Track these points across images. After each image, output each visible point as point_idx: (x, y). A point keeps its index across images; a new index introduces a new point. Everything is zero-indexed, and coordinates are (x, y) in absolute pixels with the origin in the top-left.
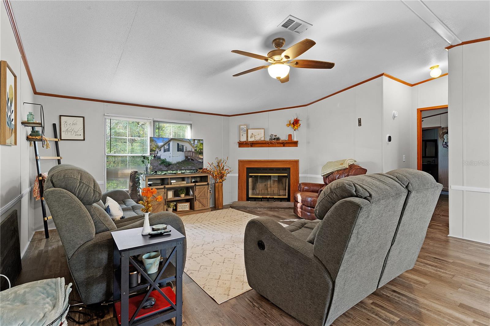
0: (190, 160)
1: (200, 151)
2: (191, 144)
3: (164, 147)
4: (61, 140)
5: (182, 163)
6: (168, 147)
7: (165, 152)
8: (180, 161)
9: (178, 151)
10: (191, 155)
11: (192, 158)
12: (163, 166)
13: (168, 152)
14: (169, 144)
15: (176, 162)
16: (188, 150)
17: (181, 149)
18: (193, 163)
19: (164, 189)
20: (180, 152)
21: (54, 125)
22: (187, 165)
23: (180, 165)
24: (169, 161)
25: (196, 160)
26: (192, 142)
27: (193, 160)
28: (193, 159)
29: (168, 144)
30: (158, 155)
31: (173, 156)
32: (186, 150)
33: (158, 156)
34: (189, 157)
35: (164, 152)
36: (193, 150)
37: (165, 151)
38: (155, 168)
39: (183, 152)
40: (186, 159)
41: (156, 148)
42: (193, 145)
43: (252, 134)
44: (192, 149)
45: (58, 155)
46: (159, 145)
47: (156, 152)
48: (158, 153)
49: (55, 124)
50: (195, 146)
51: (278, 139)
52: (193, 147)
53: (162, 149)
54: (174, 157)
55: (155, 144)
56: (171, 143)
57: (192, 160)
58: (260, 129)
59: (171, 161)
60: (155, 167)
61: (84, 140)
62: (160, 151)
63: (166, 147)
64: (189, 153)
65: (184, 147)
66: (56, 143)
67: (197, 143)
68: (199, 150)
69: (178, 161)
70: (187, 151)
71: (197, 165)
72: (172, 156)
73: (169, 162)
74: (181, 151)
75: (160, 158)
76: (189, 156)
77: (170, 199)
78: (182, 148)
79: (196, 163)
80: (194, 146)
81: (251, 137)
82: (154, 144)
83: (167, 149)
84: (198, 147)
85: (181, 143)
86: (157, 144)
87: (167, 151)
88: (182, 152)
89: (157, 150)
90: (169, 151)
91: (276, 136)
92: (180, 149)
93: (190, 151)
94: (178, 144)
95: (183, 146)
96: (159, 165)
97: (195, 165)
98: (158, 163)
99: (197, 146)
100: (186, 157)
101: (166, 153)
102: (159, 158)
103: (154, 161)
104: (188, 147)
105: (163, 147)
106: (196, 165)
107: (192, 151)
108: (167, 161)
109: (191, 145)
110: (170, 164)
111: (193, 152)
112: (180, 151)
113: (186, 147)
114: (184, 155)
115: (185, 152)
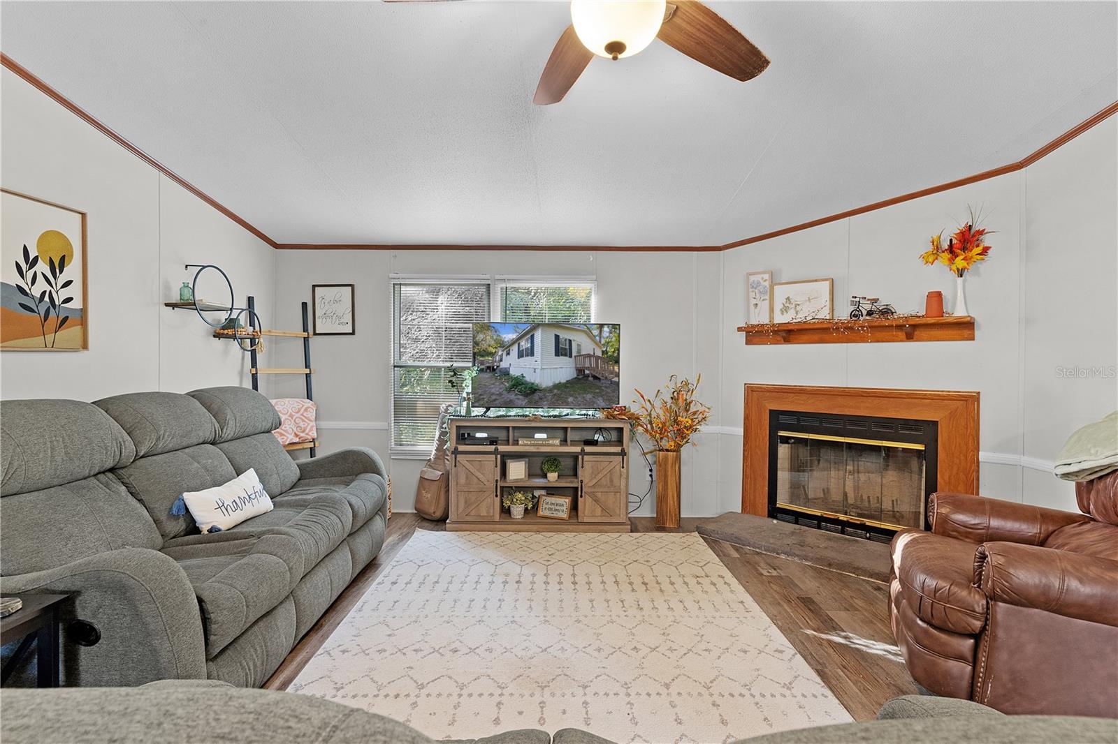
0: (591, 379)
2: (592, 338)
3: (519, 344)
4: (315, 334)
5: (566, 389)
6: (529, 345)
7: (523, 356)
8: (563, 381)
9: (557, 354)
10: (593, 365)
11: (594, 374)
12: (516, 395)
13: (530, 357)
14: (532, 337)
15: (551, 384)
16: (583, 353)
17: (566, 349)
18: (600, 388)
19: (494, 456)
20: (561, 357)
21: (304, 305)
22: (580, 394)
23: (560, 394)
24: (532, 381)
25: (606, 378)
26: (596, 332)
27: (599, 379)
28: (597, 375)
29: (529, 336)
30: (504, 365)
31: (542, 369)
32: (579, 351)
33: (501, 367)
34: (587, 372)
35: (519, 358)
36: (599, 353)
37: (520, 355)
38: (495, 400)
39: (571, 357)
40: (578, 375)
41: (496, 348)
42: (598, 338)
43: (788, 298)
44: (594, 349)
45: (307, 366)
46: (506, 340)
47: (498, 358)
48: (501, 360)
49: (306, 303)
50: (603, 341)
51: (887, 312)
52: (598, 344)
53: (515, 349)
54: (545, 371)
55: (495, 337)
56: (538, 335)
57: (595, 377)
58: (816, 281)
59: (537, 382)
60: (494, 397)
61: (353, 333)
62: (508, 354)
63: (525, 344)
64: (587, 359)
65: (573, 343)
66: (306, 340)
67: (608, 334)
68: (614, 352)
69: (557, 382)
70: (580, 356)
71: (609, 391)
72: (539, 367)
73: (533, 384)
74: (565, 355)
75: (508, 374)
76: (588, 369)
77: (516, 481)
78: (567, 347)
79: (606, 387)
80: (600, 342)
81: (785, 310)
82: (492, 337)
83: (527, 349)
84: (610, 344)
85: (564, 335)
86: (498, 336)
87: (527, 355)
88: (567, 358)
89: (500, 353)
90: (532, 354)
91: (876, 300)
92: (562, 349)
93: (589, 356)
94: (557, 337)
95: (570, 341)
96: (505, 393)
97: (604, 393)
98: (502, 386)
99: (608, 343)
100: (580, 371)
101: (526, 360)
102: (506, 373)
103: (492, 382)
104: (583, 344)
105: (517, 345)
106: (607, 393)
107: (594, 356)
108: (528, 380)
109: (593, 340)
110: (535, 390)
111: (597, 358)
112: (562, 355)
113: (579, 345)
114: (574, 366)
115: (575, 357)
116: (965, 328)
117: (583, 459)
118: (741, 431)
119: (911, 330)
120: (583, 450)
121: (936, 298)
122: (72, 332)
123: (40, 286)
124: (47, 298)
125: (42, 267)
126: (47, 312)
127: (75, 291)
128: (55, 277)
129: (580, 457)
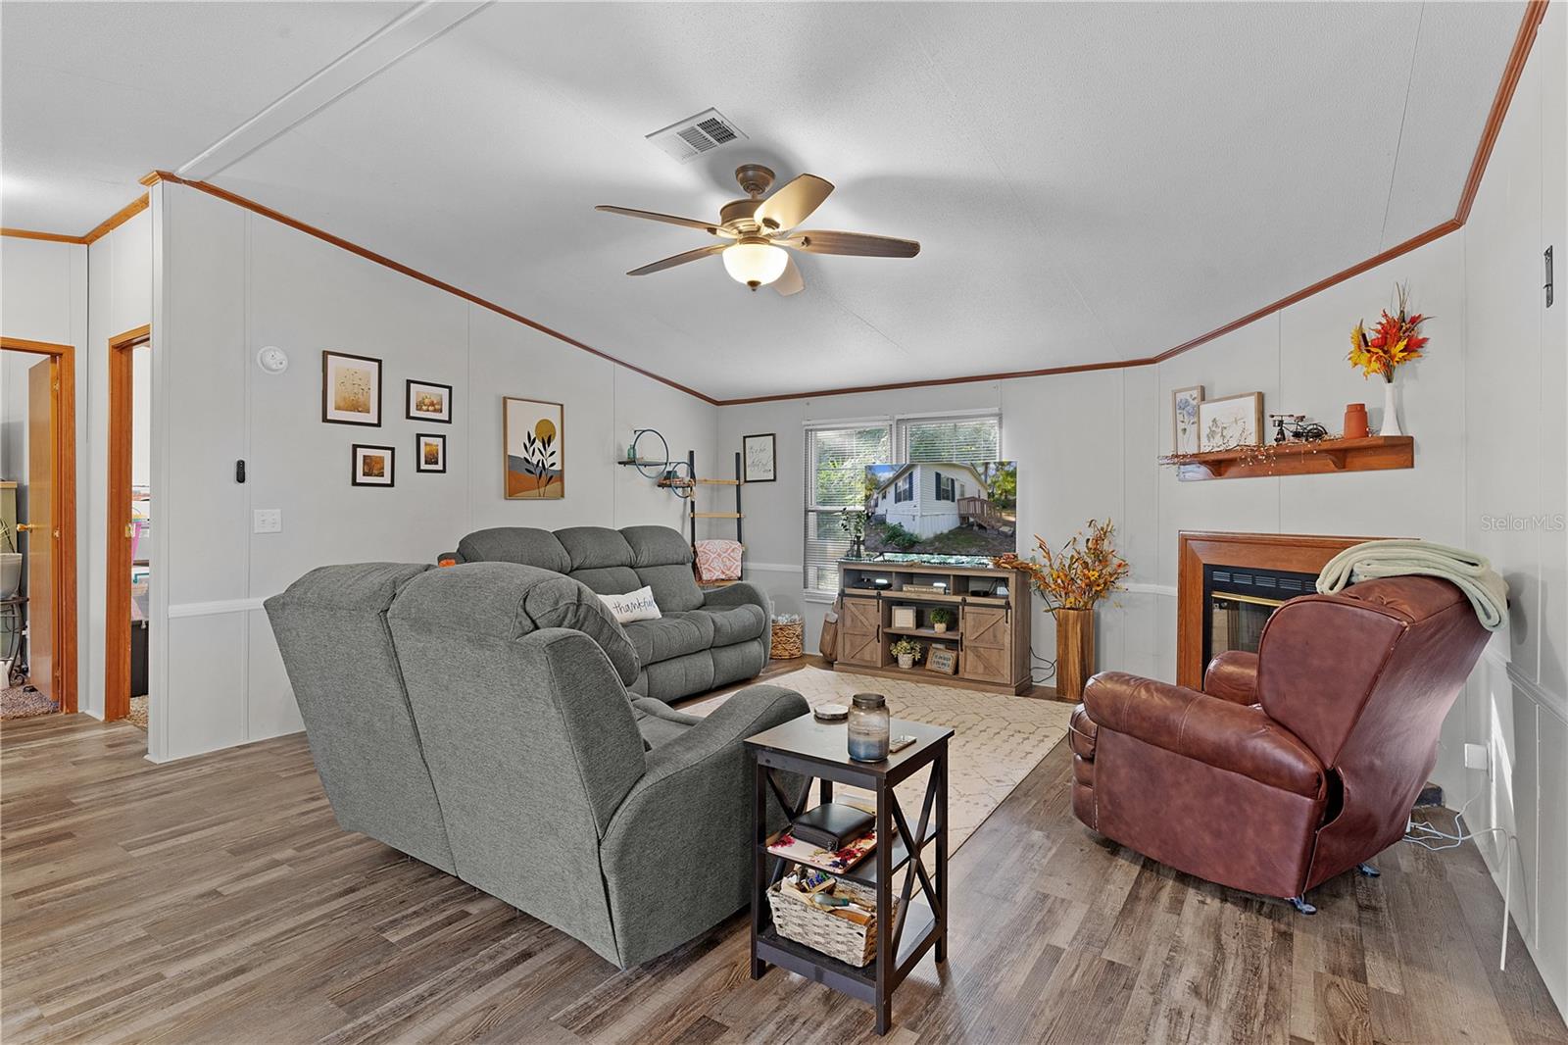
0: (976, 528)
1: (1003, 498)
2: (977, 476)
3: (896, 485)
5: (949, 539)
6: (907, 486)
7: (900, 500)
8: (946, 531)
9: (938, 498)
10: (978, 511)
11: (980, 522)
13: (908, 501)
14: (911, 476)
15: (932, 536)
16: (967, 496)
17: (948, 491)
18: (985, 539)
20: (943, 501)
22: (965, 544)
23: (944, 543)
24: (911, 531)
25: (993, 527)
26: (981, 470)
27: (985, 528)
28: (983, 524)
29: (907, 475)
30: (879, 511)
31: (922, 516)
32: (962, 494)
33: (877, 514)
34: (971, 520)
35: (896, 502)
36: (984, 496)
37: (898, 499)
39: (953, 501)
40: (962, 524)
41: (871, 490)
42: (983, 477)
43: (1214, 421)
44: (979, 491)
48: (876, 505)
50: (989, 482)
51: (1318, 434)
52: (983, 484)
53: (891, 491)
54: (925, 518)
56: (917, 473)
57: (981, 527)
58: (1241, 396)
59: (916, 533)
62: (884, 497)
63: (903, 485)
64: (972, 503)
65: (956, 483)
67: (994, 472)
68: (1001, 494)
69: (939, 532)
70: (964, 499)
71: (997, 543)
72: (919, 514)
73: (912, 535)
74: (948, 499)
75: (884, 522)
76: (973, 515)
78: (950, 489)
79: (993, 539)
80: (986, 481)
81: (1212, 435)
83: (905, 491)
84: (997, 484)
85: (946, 474)
87: (905, 499)
88: (949, 502)
89: (875, 497)
90: (911, 498)
91: (1302, 418)
92: (944, 492)
93: (973, 499)
94: (938, 476)
95: (953, 480)
97: (991, 545)
98: (878, 536)
99: (995, 483)
100: (964, 518)
101: (904, 505)
102: (882, 521)
104: (969, 485)
105: (893, 486)
106: (995, 545)
107: (979, 499)
108: (907, 530)
109: (977, 479)
110: (915, 542)
111: (983, 502)
112: (944, 498)
113: (962, 486)
114: (957, 512)
115: (958, 500)
116: (1400, 451)
117: (963, 610)
118: (1174, 591)
119: (1342, 457)
120: (964, 600)
121: (1358, 413)
122: (554, 486)
123: (538, 457)
124: (540, 465)
125: (538, 444)
126: (541, 472)
127: (556, 458)
128: (545, 449)
129: (961, 607)
